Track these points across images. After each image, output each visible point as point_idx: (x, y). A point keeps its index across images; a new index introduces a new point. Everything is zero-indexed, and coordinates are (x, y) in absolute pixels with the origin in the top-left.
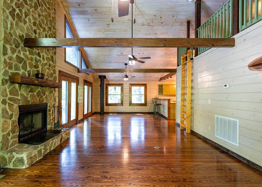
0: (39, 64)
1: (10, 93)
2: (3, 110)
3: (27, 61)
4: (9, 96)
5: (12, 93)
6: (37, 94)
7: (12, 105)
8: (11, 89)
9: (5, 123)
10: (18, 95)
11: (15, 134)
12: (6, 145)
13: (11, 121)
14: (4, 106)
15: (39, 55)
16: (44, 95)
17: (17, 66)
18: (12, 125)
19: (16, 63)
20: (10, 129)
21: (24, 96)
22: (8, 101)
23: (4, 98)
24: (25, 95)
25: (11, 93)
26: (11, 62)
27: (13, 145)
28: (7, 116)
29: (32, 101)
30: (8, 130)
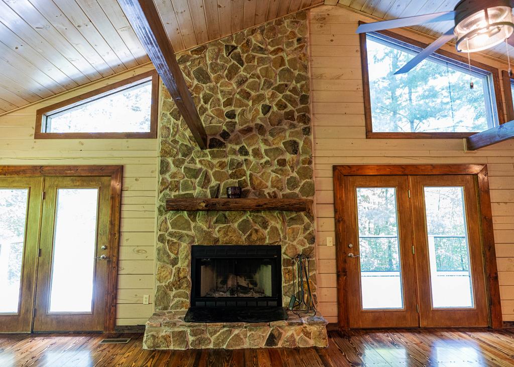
0: (245, 168)
1: (171, 226)
2: (159, 250)
3: (210, 171)
4: (170, 230)
5: (176, 226)
6: (239, 225)
7: (174, 243)
8: (175, 220)
9: (163, 270)
10: (189, 228)
11: (180, 290)
12: (163, 303)
13: (174, 268)
14: (161, 245)
15: (243, 151)
16: (265, 228)
17: (188, 184)
18: (174, 274)
19: (186, 178)
20: (171, 280)
21: (202, 229)
22: (168, 238)
23: (161, 233)
24: (205, 228)
25: (174, 225)
26: (176, 179)
27: (177, 306)
28: (166, 260)
29: (224, 239)
30: (169, 281)
